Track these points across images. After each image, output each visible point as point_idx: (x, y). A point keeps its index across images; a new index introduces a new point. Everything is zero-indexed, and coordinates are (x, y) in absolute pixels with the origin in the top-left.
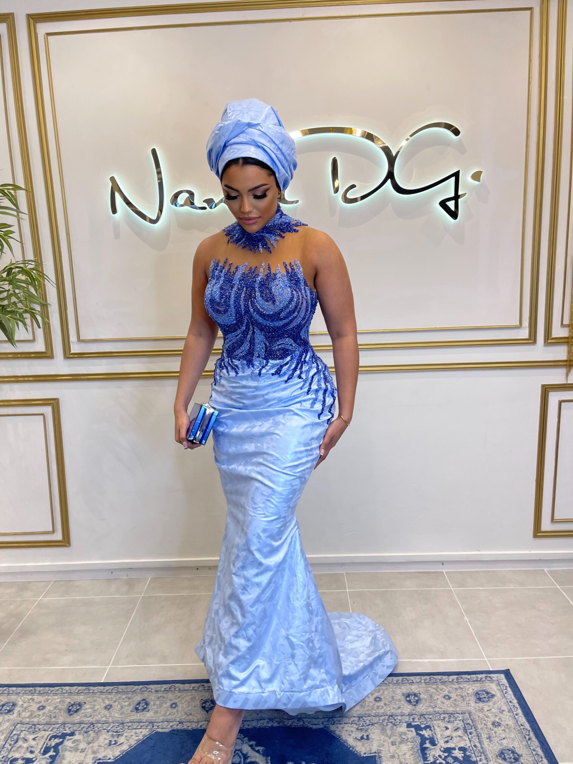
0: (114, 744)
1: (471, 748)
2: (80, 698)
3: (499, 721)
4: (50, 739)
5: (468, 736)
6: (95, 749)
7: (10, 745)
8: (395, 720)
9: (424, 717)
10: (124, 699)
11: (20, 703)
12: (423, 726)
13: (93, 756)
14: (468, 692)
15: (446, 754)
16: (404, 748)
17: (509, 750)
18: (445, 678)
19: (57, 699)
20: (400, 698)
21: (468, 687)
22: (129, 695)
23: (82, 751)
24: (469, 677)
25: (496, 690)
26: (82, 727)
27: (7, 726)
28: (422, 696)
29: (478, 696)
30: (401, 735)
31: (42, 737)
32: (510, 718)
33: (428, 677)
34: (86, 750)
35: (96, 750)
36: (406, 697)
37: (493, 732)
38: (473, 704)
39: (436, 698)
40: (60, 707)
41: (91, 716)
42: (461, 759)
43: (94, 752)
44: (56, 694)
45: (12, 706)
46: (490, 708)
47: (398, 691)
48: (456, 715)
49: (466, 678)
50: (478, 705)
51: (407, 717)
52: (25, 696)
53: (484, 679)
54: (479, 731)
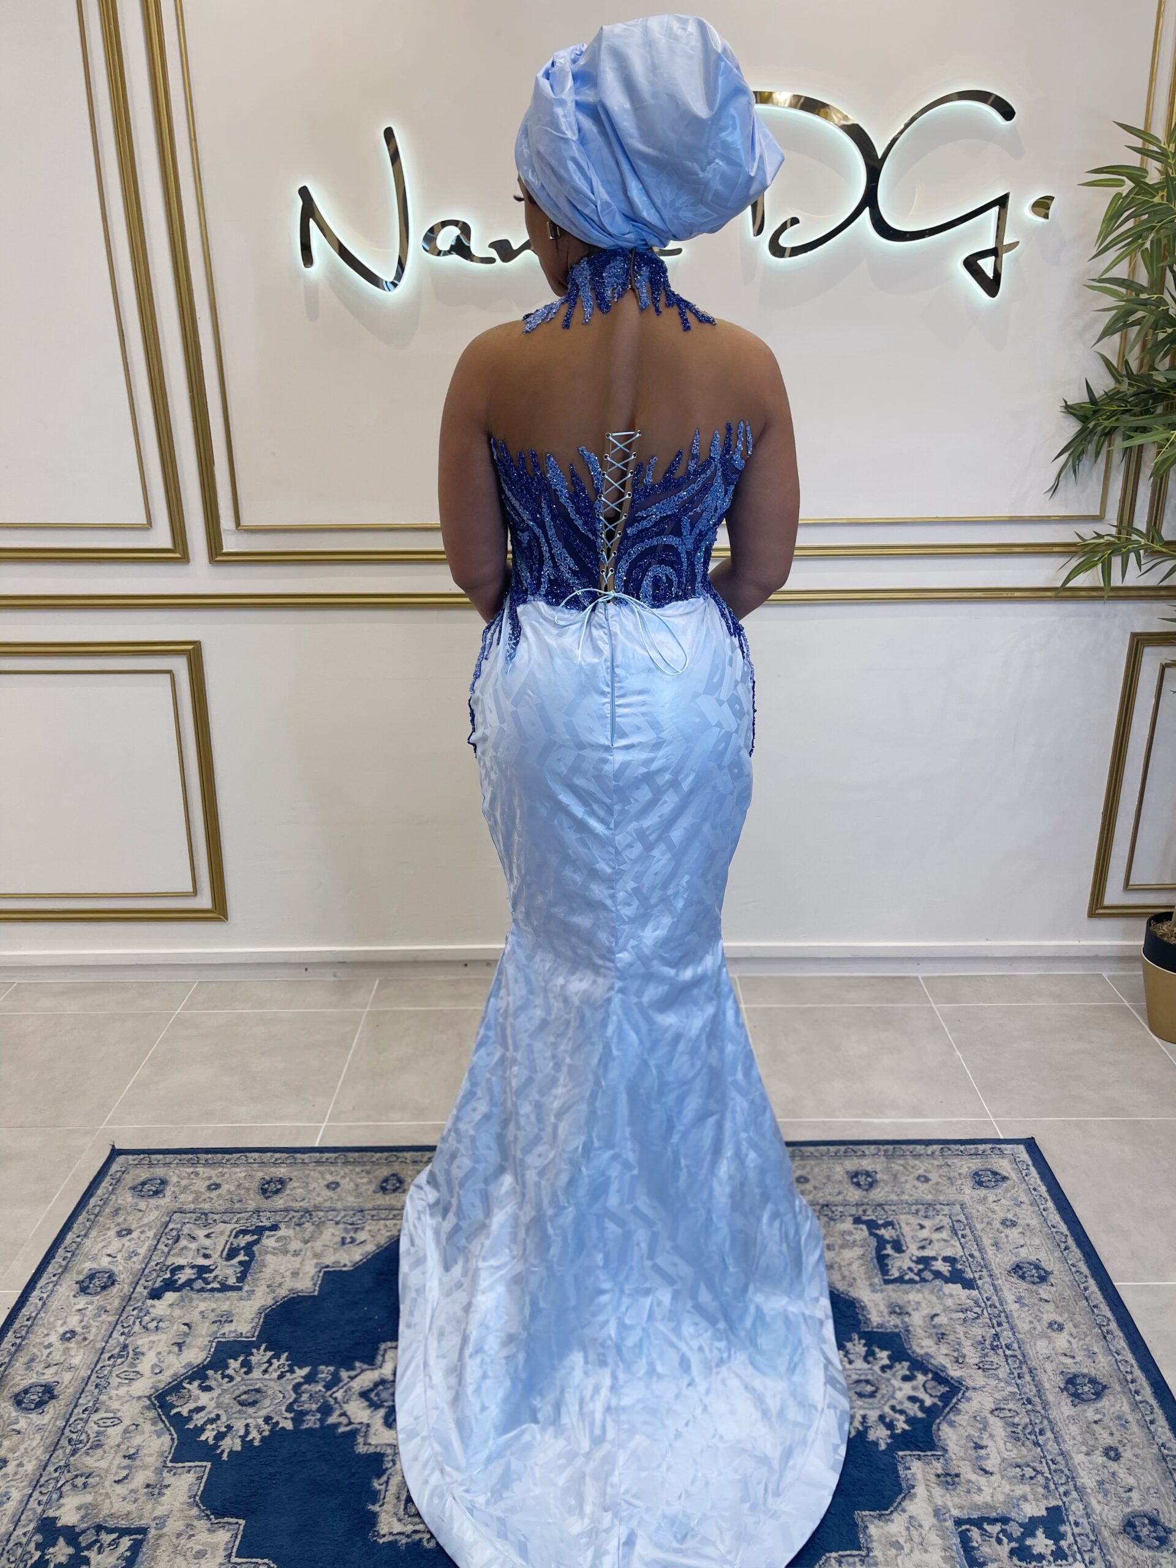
0: (351, 1242)
1: (964, 1259)
2: (282, 1171)
3: (1014, 1219)
4: (236, 1236)
5: (959, 1239)
6: (318, 1250)
7: (166, 1246)
8: (833, 1212)
9: (883, 1209)
10: (358, 1173)
11: (175, 1179)
12: (880, 1222)
13: (315, 1261)
14: (961, 1171)
15: (921, 1267)
16: (848, 1254)
17: (1031, 1264)
18: (920, 1148)
19: (240, 1173)
20: (841, 1178)
21: (960, 1163)
22: (368, 1168)
23: (296, 1254)
24: (962, 1148)
25: (1010, 1170)
26: (290, 1216)
27: (156, 1216)
28: (879, 1176)
29: (977, 1179)
30: (843, 1235)
31: (222, 1233)
32: (1034, 1215)
33: (890, 1147)
34: (303, 1253)
35: (319, 1252)
36: (852, 1177)
37: (1003, 1235)
38: (967, 1190)
39: (903, 1179)
40: (247, 1185)
41: (304, 1199)
42: (948, 1274)
43: (316, 1256)
44: (236, 1165)
45: (160, 1184)
46: (999, 1198)
47: (838, 1168)
48: (938, 1207)
49: (957, 1150)
50: (977, 1191)
51: (854, 1208)
52: (181, 1169)
53: (989, 1152)
54: (978, 1233)
